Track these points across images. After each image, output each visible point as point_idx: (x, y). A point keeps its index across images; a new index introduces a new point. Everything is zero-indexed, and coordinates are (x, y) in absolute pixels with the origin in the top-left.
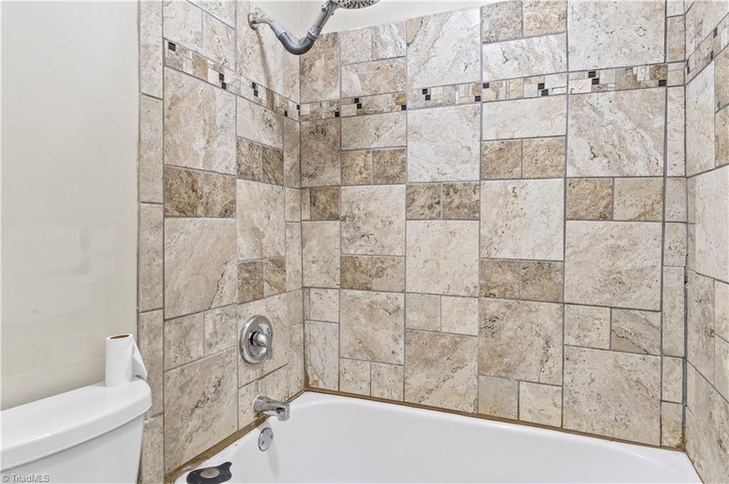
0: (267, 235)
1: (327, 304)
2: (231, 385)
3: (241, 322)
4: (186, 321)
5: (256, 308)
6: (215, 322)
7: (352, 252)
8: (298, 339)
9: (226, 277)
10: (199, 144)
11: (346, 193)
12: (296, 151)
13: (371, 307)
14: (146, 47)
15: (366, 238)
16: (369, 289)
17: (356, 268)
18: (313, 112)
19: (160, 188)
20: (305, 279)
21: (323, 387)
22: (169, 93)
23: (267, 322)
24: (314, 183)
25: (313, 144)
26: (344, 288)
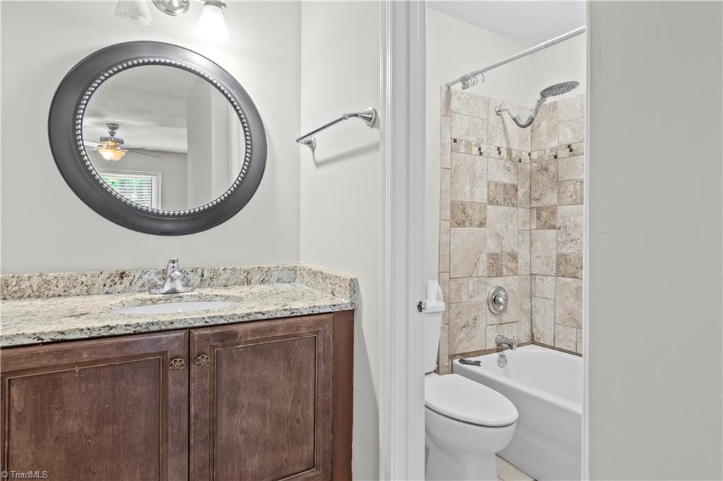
0: (505, 239)
1: (547, 286)
2: (482, 321)
3: (489, 288)
4: (460, 281)
5: (498, 282)
6: (474, 284)
7: (564, 251)
8: (526, 307)
9: (480, 260)
10: (467, 189)
11: (561, 211)
12: (527, 184)
13: (578, 290)
14: (444, 145)
15: (574, 241)
16: (576, 278)
17: (567, 262)
18: (539, 157)
19: (449, 213)
20: (532, 269)
21: (543, 343)
22: (454, 165)
23: (504, 291)
24: (540, 204)
25: (539, 178)
26: (558, 276)
